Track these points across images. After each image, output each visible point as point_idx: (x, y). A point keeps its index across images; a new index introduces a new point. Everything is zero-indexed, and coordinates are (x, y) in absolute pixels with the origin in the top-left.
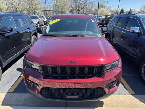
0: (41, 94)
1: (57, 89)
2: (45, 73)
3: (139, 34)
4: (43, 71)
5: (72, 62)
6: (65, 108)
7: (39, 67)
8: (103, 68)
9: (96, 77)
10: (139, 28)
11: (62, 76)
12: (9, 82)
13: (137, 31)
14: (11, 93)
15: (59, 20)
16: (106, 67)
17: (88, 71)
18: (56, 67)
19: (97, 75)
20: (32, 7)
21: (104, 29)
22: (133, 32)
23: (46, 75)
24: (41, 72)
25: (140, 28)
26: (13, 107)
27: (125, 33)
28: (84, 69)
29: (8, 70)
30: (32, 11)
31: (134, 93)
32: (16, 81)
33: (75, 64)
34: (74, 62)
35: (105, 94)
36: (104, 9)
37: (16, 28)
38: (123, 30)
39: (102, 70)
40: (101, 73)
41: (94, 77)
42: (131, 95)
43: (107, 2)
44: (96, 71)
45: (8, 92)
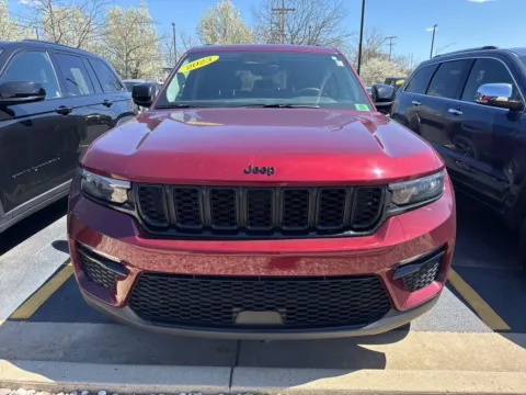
0: (132, 306)
1: (196, 281)
2: (152, 218)
3: (514, 110)
4: (144, 208)
5: (256, 171)
6: (229, 369)
7: (128, 190)
8: (378, 197)
9: (352, 233)
10: (510, 86)
11: (218, 228)
12: (18, 283)
13: (503, 98)
14: (22, 323)
15: (215, 58)
16: (391, 191)
17: (322, 206)
18: (195, 191)
19: (355, 226)
20: (128, 54)
21: (379, 90)
22: (492, 102)
23: (154, 224)
24: (135, 213)
25: (514, 88)
26: (19, 362)
27: (460, 113)
28: (306, 200)
29: (19, 246)
30: (128, 69)
31: (507, 327)
32: (47, 281)
33: (271, 178)
34: (264, 171)
35: (392, 311)
36: (380, 63)
37: (58, 93)
38: (450, 105)
39: (377, 204)
40: (372, 216)
41: (346, 233)
42: (495, 331)
43: (388, 42)
44: (354, 207)
45: (9, 319)
